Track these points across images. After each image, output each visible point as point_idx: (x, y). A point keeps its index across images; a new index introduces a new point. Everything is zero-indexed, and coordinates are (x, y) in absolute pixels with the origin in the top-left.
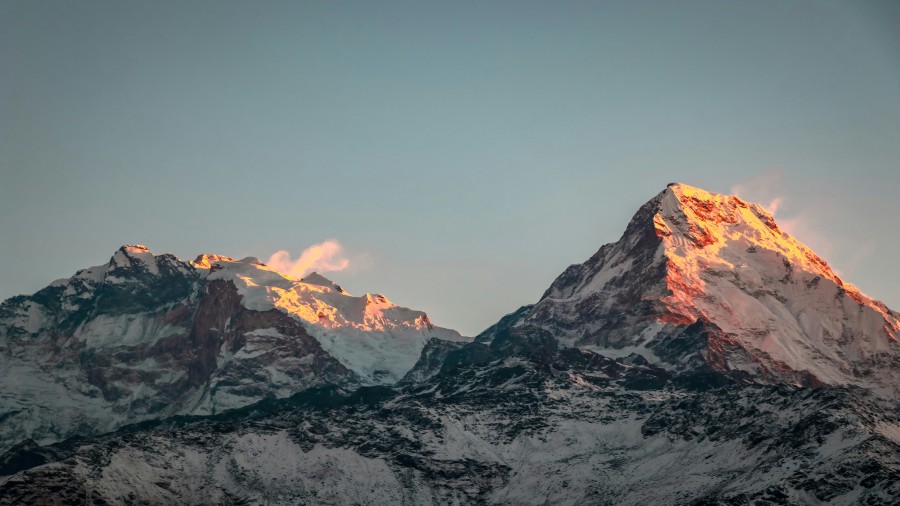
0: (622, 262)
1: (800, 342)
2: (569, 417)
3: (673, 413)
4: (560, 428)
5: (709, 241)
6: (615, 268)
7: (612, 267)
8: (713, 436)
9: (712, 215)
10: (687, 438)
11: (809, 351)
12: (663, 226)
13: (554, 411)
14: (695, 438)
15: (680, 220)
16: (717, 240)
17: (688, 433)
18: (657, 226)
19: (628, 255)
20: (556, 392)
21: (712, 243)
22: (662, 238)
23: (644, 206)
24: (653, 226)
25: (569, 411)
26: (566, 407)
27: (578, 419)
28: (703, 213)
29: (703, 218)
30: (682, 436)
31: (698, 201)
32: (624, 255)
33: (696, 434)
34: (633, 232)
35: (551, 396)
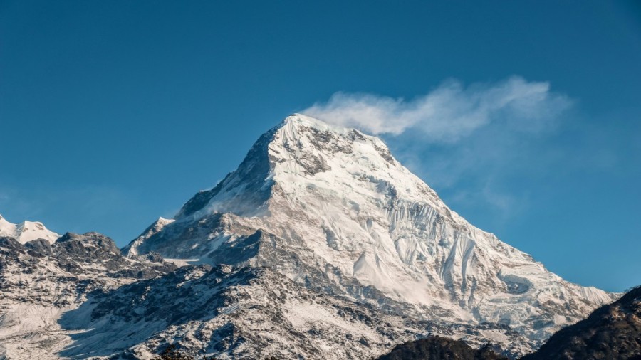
0: (236, 186)
1: (393, 265)
2: (24, 300)
3: (124, 296)
4: (10, 310)
5: (321, 168)
6: (229, 192)
7: (227, 190)
8: (149, 317)
9: (328, 145)
10: (128, 319)
11: (400, 274)
12: (278, 152)
13: (9, 294)
14: (134, 319)
15: (295, 148)
16: (330, 168)
17: (129, 314)
18: (271, 153)
19: (243, 180)
20: (17, 276)
21: (324, 170)
22: (275, 164)
23: (264, 134)
24: (267, 153)
25: (24, 294)
26: (22, 291)
27: (32, 302)
28: (320, 143)
29: (320, 148)
30: (123, 318)
31: (317, 131)
32: (239, 179)
33: (135, 315)
34: (250, 160)
35: (10, 280)
